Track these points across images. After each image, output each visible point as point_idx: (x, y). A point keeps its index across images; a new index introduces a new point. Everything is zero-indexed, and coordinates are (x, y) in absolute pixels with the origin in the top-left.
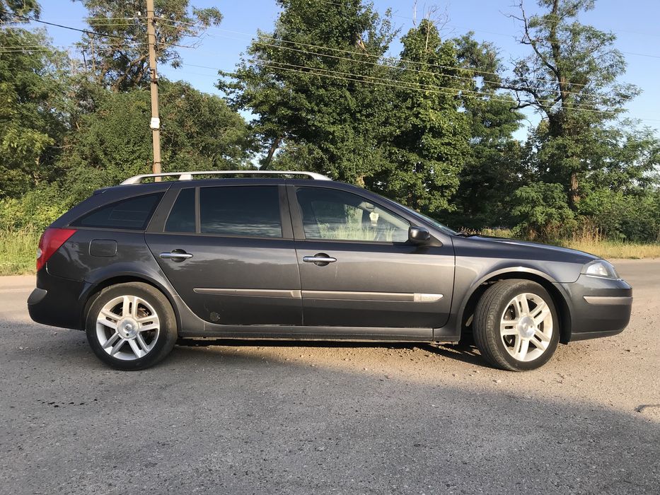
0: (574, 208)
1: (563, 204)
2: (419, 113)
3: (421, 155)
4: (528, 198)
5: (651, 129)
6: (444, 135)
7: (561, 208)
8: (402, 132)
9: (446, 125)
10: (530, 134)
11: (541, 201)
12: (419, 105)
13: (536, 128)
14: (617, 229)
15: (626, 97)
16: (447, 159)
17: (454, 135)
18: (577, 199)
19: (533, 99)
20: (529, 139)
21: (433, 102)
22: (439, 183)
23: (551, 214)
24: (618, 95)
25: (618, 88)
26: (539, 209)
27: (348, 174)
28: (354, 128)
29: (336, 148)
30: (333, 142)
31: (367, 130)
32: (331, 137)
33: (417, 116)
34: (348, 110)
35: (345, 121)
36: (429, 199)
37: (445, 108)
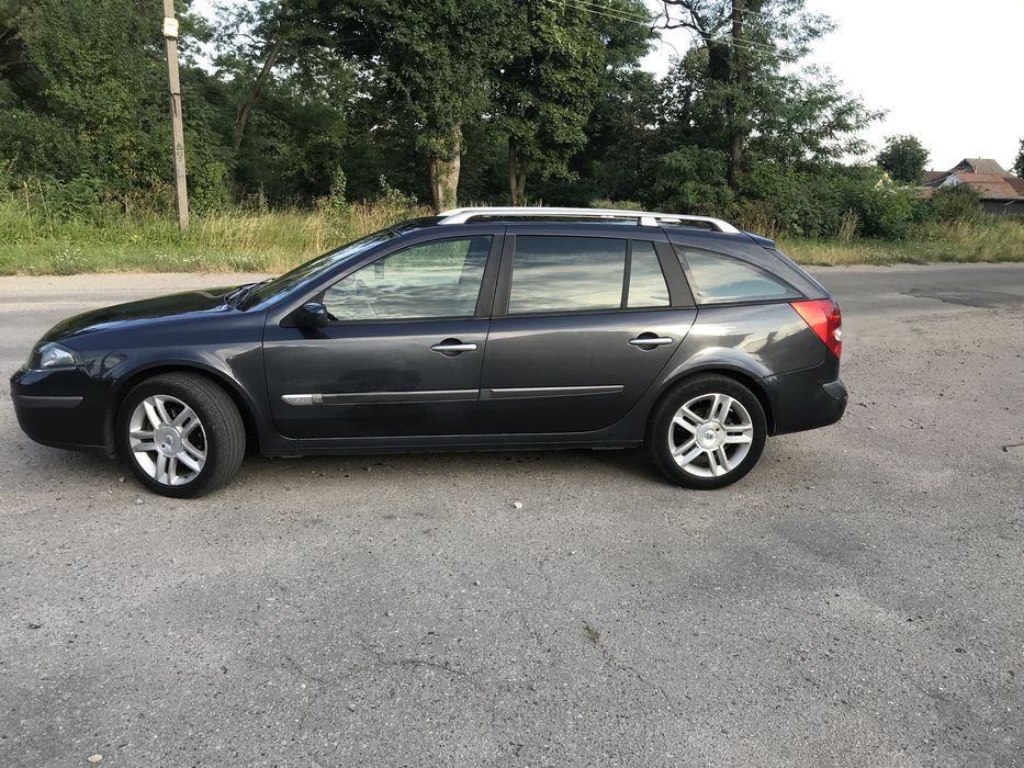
0: (733, 185)
1: (722, 179)
2: (539, 29)
3: (536, 93)
4: (678, 169)
5: (836, 80)
6: (570, 66)
7: (718, 184)
8: (516, 58)
9: (574, 49)
10: (673, 66)
11: (695, 174)
12: (539, 17)
13: (681, 58)
14: (796, 222)
15: (814, 33)
16: (570, 102)
17: (584, 65)
18: (737, 172)
19: (688, 17)
20: (669, 74)
21: (559, 13)
22: (560, 140)
23: (705, 193)
24: (805, 28)
25: (808, 18)
26: (690, 185)
27: (443, 120)
28: (451, 48)
29: (425, 78)
30: (421, 67)
31: (471, 53)
32: (418, 59)
33: (535, 33)
34: (446, 19)
35: (440, 36)
36: (543, 161)
37: (573, 25)
